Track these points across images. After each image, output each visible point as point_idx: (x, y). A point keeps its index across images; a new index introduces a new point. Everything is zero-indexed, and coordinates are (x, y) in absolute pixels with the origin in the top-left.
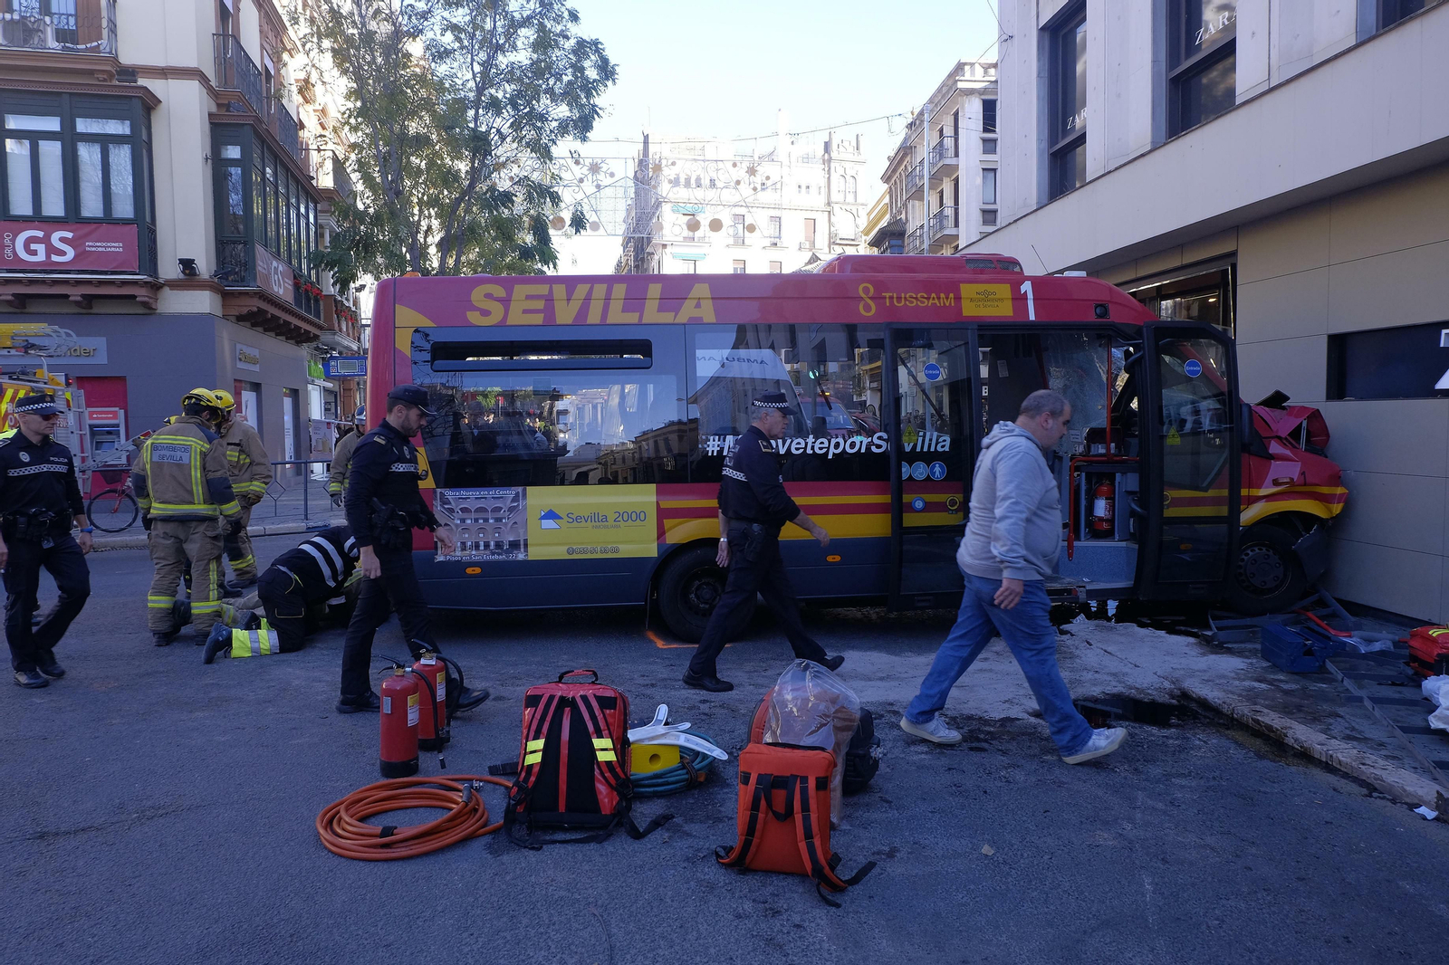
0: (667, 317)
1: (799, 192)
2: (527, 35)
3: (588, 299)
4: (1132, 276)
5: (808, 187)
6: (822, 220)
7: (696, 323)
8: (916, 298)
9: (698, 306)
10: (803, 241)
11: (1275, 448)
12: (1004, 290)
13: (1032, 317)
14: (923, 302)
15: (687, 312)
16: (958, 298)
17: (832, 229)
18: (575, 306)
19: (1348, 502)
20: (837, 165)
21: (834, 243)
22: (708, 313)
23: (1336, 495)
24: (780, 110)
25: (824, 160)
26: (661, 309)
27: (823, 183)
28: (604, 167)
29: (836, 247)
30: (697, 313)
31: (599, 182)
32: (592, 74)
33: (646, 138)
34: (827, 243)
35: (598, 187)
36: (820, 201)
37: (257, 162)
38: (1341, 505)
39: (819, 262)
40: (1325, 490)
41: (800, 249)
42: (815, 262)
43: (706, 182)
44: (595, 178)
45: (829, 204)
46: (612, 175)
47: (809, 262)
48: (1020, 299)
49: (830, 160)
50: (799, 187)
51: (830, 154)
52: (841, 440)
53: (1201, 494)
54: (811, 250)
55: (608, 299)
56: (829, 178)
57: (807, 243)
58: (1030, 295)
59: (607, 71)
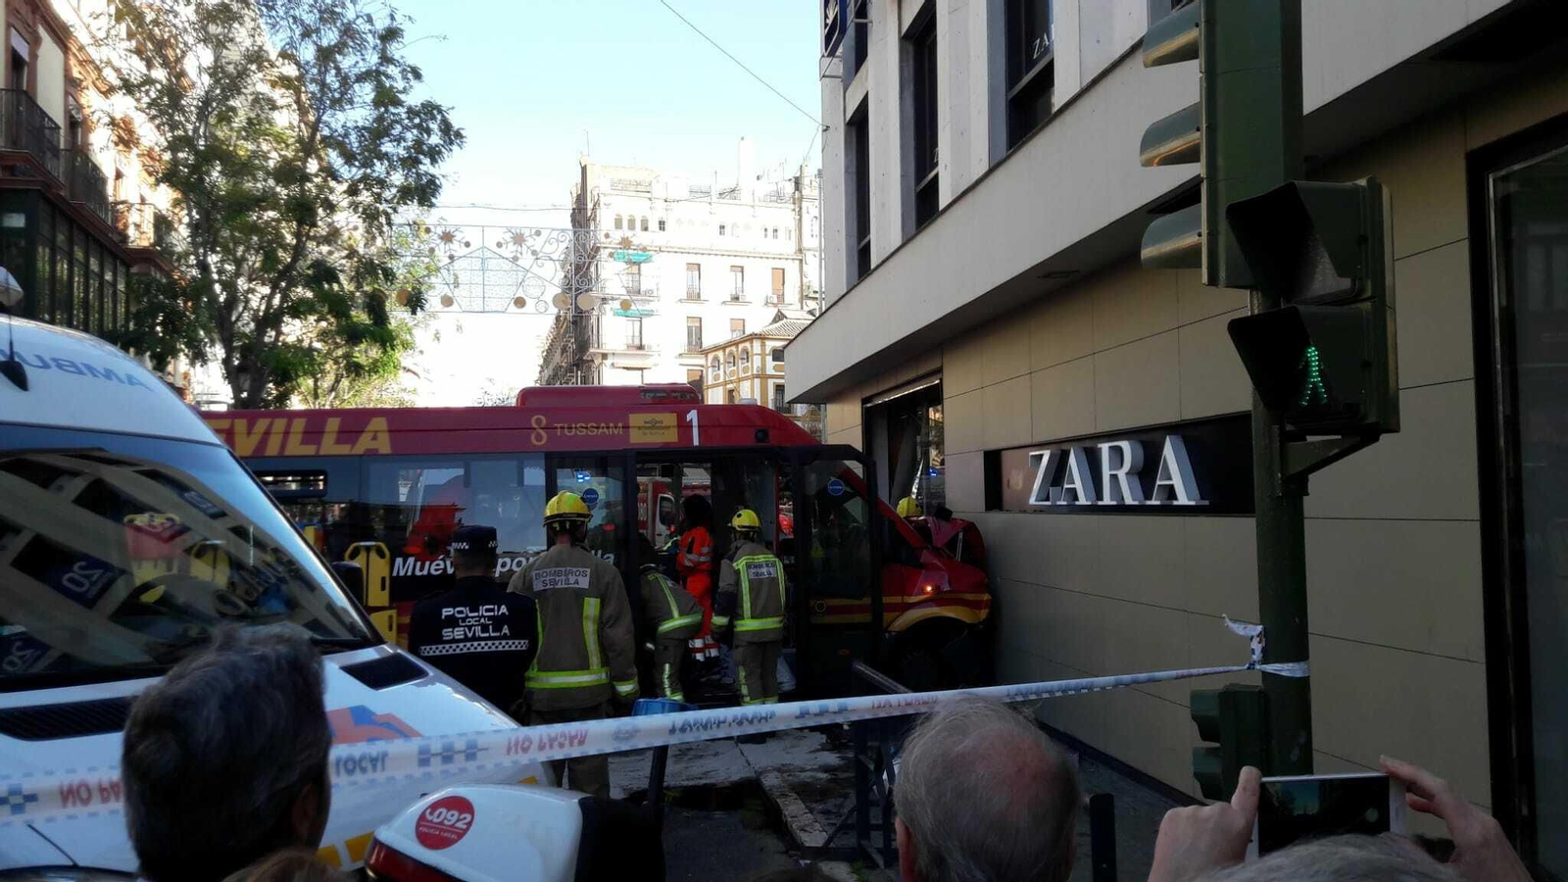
0: (344, 449)
1: (766, 236)
2: (365, 92)
3: (267, 433)
4: (892, 384)
5: (776, 231)
6: (792, 270)
7: (372, 455)
8: (586, 428)
9: (374, 438)
10: (770, 294)
11: (926, 557)
12: (670, 419)
13: (696, 442)
14: (592, 432)
15: (364, 444)
16: (626, 427)
17: (805, 280)
18: (255, 439)
19: (995, 607)
20: (809, 204)
21: (808, 297)
22: (384, 445)
23: (982, 601)
24: (742, 139)
25: (794, 199)
26: (339, 441)
27: (792, 225)
28: (458, 236)
29: (809, 302)
30: (373, 445)
31: (453, 253)
32: (435, 139)
33: (584, 169)
34: (797, 297)
35: (451, 257)
36: (790, 248)
37: (45, 229)
38: (987, 611)
39: (785, 320)
40: (969, 597)
41: (767, 303)
42: (780, 320)
43: (653, 225)
44: (447, 248)
45: (800, 250)
46: (467, 245)
47: (775, 321)
48: (684, 427)
49: (801, 198)
50: (766, 230)
51: (801, 192)
52: (508, 560)
53: (857, 602)
54: (775, 305)
55: (287, 433)
56: (800, 220)
57: (775, 297)
58: (695, 423)
59: (451, 135)
